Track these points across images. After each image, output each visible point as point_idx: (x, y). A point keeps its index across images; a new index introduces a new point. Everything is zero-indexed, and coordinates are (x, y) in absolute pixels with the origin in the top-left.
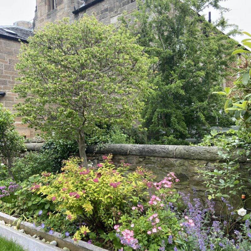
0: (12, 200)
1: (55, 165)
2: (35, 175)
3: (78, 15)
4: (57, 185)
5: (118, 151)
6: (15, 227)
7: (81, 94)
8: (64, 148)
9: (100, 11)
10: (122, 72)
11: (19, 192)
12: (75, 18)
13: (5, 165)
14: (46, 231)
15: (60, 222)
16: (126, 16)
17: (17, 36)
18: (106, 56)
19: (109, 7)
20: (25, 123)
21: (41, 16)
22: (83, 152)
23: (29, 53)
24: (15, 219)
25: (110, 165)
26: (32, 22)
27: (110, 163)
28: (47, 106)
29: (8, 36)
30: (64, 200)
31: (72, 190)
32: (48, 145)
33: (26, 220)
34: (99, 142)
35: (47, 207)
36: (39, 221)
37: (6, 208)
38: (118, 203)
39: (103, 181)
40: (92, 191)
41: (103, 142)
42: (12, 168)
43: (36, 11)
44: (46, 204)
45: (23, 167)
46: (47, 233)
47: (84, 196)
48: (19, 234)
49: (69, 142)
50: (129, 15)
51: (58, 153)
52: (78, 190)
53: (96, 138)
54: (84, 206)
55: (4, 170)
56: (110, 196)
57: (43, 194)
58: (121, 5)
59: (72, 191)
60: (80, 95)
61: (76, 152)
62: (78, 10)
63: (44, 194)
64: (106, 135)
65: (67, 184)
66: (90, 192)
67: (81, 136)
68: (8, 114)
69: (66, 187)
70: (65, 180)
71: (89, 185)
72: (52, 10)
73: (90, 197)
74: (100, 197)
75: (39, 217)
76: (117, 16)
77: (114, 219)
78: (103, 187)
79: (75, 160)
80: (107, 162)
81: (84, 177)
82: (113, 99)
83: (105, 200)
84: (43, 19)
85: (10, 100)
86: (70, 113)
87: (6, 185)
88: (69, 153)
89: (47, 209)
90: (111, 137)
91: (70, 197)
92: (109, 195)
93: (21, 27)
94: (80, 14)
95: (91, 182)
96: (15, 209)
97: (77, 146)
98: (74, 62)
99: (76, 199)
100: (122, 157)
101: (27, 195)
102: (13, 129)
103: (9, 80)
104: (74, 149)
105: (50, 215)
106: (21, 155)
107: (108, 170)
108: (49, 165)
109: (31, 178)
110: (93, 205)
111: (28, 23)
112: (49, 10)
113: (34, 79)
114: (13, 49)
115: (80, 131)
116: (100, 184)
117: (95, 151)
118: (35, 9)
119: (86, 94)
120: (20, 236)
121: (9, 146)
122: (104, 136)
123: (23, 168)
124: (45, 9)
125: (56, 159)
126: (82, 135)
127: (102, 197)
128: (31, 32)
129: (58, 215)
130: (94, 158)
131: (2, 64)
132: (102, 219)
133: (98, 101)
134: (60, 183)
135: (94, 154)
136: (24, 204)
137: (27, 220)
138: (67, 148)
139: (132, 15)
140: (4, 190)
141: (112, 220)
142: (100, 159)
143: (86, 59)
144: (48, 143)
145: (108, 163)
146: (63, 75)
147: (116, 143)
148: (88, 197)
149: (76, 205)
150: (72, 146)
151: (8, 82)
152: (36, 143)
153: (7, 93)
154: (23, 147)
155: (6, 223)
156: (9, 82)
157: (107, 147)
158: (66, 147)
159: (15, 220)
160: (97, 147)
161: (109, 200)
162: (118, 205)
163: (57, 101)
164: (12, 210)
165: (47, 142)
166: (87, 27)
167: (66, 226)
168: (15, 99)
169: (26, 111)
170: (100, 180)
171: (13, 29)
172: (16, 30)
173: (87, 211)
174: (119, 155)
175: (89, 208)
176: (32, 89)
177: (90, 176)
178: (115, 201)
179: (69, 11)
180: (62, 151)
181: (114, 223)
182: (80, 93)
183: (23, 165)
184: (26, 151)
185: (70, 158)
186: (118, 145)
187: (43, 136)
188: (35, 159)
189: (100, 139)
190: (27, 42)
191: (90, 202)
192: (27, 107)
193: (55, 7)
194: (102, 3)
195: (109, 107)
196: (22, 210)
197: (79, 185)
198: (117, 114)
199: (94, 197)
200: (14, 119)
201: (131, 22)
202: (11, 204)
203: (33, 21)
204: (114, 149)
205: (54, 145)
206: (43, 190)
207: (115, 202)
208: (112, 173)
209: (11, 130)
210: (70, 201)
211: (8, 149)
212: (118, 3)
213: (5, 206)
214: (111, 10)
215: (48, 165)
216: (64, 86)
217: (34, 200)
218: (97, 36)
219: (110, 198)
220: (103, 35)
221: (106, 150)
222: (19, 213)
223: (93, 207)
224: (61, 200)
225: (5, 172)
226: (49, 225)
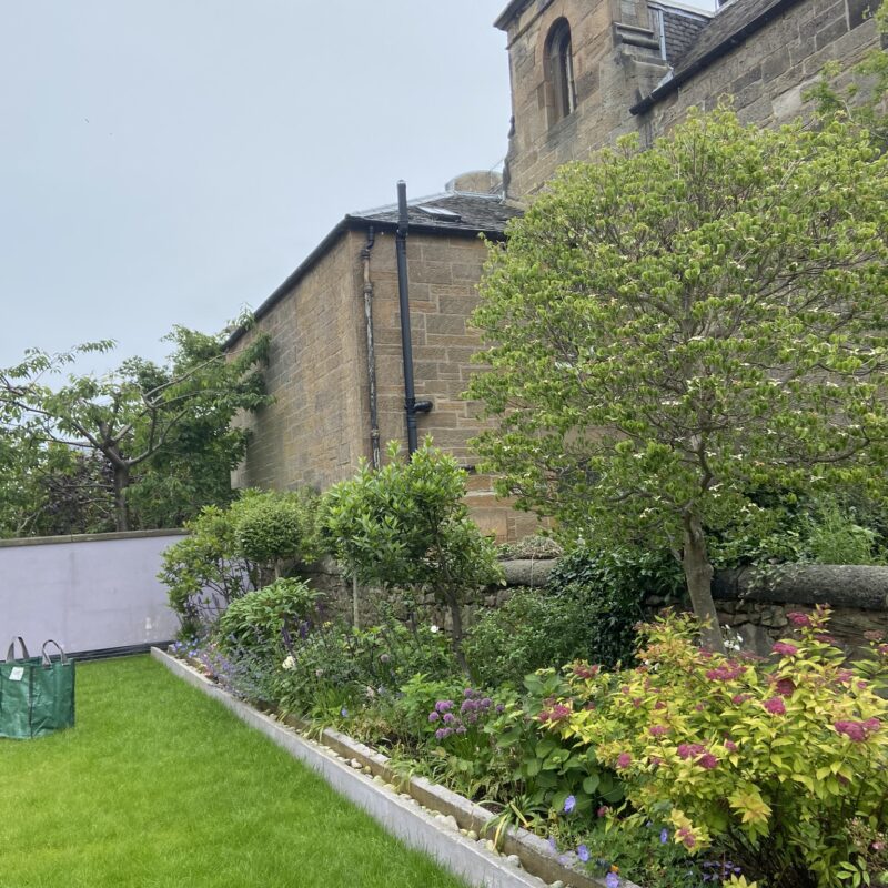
0: (474, 750)
1: (598, 639)
2: (544, 671)
3: (652, 117)
4: (628, 712)
5: (843, 595)
6: (491, 845)
7: (694, 384)
8: (628, 578)
9: (729, 85)
10: (848, 289)
11: (498, 723)
12: (640, 127)
13: (440, 630)
14: (596, 874)
15: (642, 850)
16: (836, 79)
17: (460, 221)
18: (783, 237)
19: (763, 62)
20: (504, 496)
21: (529, 144)
22: (700, 593)
23: (515, 270)
24: (489, 816)
25: (826, 650)
26: (500, 170)
27: (822, 642)
28: (571, 437)
29: (437, 228)
30: (661, 769)
31: (682, 734)
32: (572, 567)
33: (521, 823)
34: (757, 557)
35: (591, 785)
36: (566, 832)
37: (455, 774)
38: (869, 803)
39: (805, 710)
40: (763, 745)
41: (775, 557)
42: (464, 642)
43: (512, 133)
44: (585, 774)
45: (501, 642)
46: (597, 881)
47: (735, 761)
48: (506, 871)
49: (646, 557)
50: (845, 73)
51: (605, 594)
52: (706, 735)
53: (744, 543)
54: (735, 801)
55: (440, 649)
56: (838, 774)
57: (580, 740)
58: (811, 46)
59: (682, 738)
60: (691, 389)
61: (672, 595)
62: (648, 98)
63: (586, 740)
64: (785, 529)
65: (664, 711)
66: (756, 748)
67: (692, 537)
68: (448, 469)
69: (659, 722)
70: (653, 698)
71: (747, 720)
72: (561, 119)
73: (755, 768)
74: (794, 772)
75: (564, 817)
76: (799, 87)
77: (862, 863)
78: (806, 736)
79: (681, 623)
80: (810, 637)
81: (723, 689)
82: (815, 394)
83: (816, 784)
84: (535, 153)
85: (446, 425)
86: (656, 455)
87: (454, 696)
88: (646, 596)
89: (592, 796)
90: (804, 536)
91: (681, 762)
92: (835, 768)
93: (468, 194)
94: (656, 113)
95: (752, 711)
96: (486, 781)
97: (673, 574)
98: (664, 279)
99: (703, 770)
100: (862, 618)
101: (522, 737)
102: (464, 515)
103: (440, 361)
104: (663, 582)
105: (609, 816)
106: (486, 598)
107: (819, 667)
108: (580, 637)
109: (531, 679)
110: (769, 798)
111: (489, 176)
112: (553, 119)
113: (531, 351)
114: (451, 263)
115: (688, 518)
116: (791, 723)
117: (746, 590)
118: (509, 126)
119: (713, 386)
120: (511, 879)
121: (452, 569)
122: (776, 535)
123: (502, 645)
124: (540, 120)
125: (601, 615)
126: (697, 534)
127: (801, 774)
128: (497, 201)
129: (639, 821)
130: (743, 617)
131: (422, 316)
132: (808, 859)
133: (761, 406)
134: (636, 703)
135: (742, 602)
136: (514, 766)
137: (527, 824)
138: (636, 579)
139: (862, 69)
140: (450, 714)
141: (853, 868)
142: (768, 623)
143: (705, 261)
144: (571, 561)
145: (817, 643)
146: (628, 326)
147: (828, 562)
148: (750, 765)
149: (704, 794)
150: (655, 571)
151: (438, 370)
152: (533, 561)
153: (437, 402)
154: (494, 572)
155: (460, 826)
156: (443, 367)
157: (793, 576)
158: (635, 576)
159: (488, 821)
160: (753, 578)
161: (835, 790)
162: (872, 811)
163: (608, 417)
164: (477, 785)
165: (567, 558)
166: (703, 151)
167: (662, 866)
168: (459, 420)
169: (507, 454)
170: (791, 707)
171: (445, 203)
172: (456, 204)
173: (751, 824)
174: (848, 611)
175: (754, 810)
176: (528, 385)
177: (747, 687)
178: (857, 793)
179: (620, 107)
180: (623, 591)
181: (862, 880)
182: (689, 382)
183: (500, 634)
184: (502, 587)
185: (663, 616)
186: (840, 571)
187: (563, 539)
188: (534, 615)
189: (762, 545)
190: (504, 238)
191: (757, 789)
192: (513, 442)
193: (571, 107)
194: (738, 56)
195: (803, 426)
196: (508, 786)
197: (708, 718)
198: (837, 449)
199: (771, 770)
200: (463, 484)
201: (855, 98)
202: (471, 763)
203: (503, 165)
204: (822, 585)
205: (590, 568)
206: (582, 725)
207: (858, 797)
208: (839, 681)
209: (458, 520)
210: (682, 775)
211: (451, 578)
212: (799, 40)
213: (455, 769)
214: (773, 70)
215: (577, 639)
216: (630, 364)
217: (547, 757)
218: (742, 174)
219: (840, 779)
220: (765, 168)
221: (790, 590)
222: (498, 796)
223: (772, 807)
224: (650, 768)
225: (442, 653)
226: (604, 854)
